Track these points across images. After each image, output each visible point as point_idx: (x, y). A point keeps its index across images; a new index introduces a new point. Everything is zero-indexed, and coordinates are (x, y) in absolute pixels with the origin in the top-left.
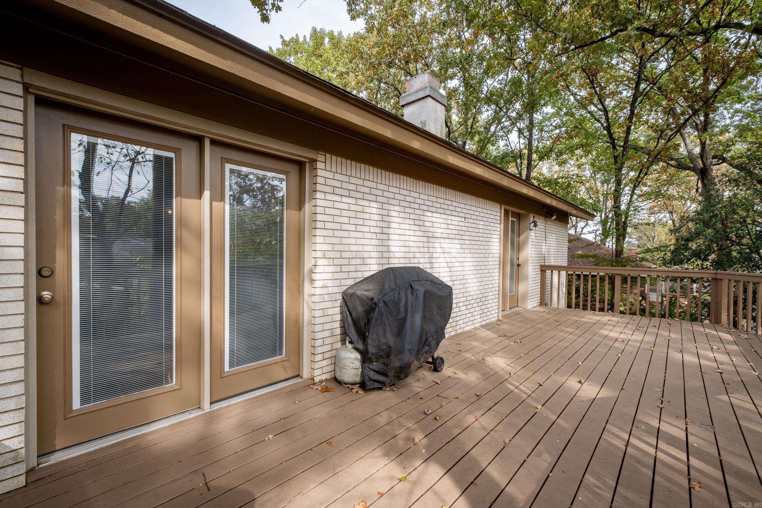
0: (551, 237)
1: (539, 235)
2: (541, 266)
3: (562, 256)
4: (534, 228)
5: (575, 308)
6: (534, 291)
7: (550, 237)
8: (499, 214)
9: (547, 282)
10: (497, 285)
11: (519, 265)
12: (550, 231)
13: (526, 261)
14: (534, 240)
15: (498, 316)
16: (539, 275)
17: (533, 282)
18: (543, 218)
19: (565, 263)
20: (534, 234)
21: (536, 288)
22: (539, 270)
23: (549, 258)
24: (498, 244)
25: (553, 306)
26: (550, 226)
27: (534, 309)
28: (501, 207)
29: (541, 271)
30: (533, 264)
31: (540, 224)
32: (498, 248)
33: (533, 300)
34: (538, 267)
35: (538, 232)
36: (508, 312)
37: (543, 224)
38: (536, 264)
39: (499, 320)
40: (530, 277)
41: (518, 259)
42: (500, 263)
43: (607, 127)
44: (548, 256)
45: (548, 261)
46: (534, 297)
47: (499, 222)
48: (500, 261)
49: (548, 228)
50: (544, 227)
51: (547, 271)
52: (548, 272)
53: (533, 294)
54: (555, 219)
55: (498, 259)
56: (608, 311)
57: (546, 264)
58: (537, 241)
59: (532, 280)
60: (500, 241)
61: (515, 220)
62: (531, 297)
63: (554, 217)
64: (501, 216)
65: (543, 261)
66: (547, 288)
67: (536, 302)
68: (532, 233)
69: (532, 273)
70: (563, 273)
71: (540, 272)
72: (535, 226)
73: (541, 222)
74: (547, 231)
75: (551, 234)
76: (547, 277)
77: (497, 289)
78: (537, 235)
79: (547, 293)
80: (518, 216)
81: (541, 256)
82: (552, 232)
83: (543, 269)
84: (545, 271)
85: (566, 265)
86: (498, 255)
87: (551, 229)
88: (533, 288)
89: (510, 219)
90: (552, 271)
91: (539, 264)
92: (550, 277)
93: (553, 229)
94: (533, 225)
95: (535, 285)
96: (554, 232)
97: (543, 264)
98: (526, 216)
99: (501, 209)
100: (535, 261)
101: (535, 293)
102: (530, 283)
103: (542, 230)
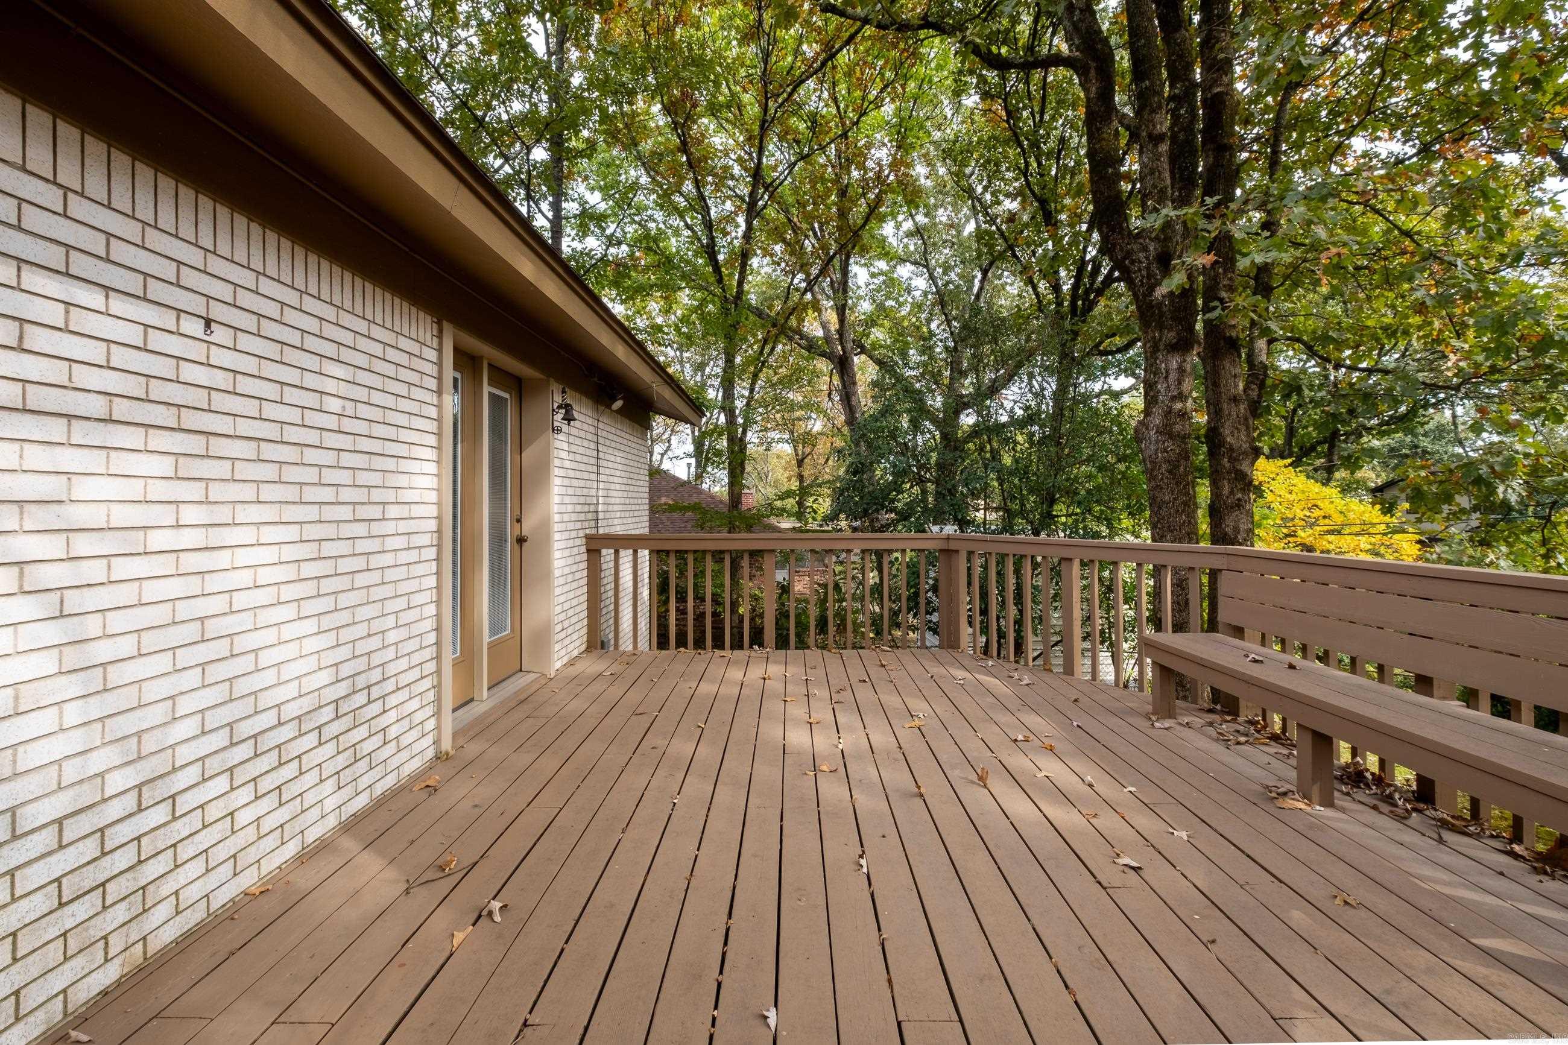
0: (612, 458)
1: (581, 450)
2: (589, 538)
3: (638, 507)
4: (565, 428)
5: (678, 646)
6: (571, 613)
7: (608, 457)
8: (432, 355)
9: (605, 581)
10: (428, 624)
11: (521, 540)
12: (608, 443)
13: (545, 526)
14: (567, 464)
15: (437, 742)
16: (584, 565)
17: (567, 588)
18: (591, 403)
19: (641, 528)
20: (565, 446)
21: (574, 602)
22: (583, 549)
23: (608, 515)
24: (432, 468)
25: (622, 648)
26: (608, 428)
27: (573, 671)
28: (441, 331)
29: (588, 551)
30: (566, 535)
31: (581, 417)
32: (431, 482)
33: (567, 641)
34: (579, 542)
35: (578, 441)
36: (485, 701)
37: (590, 421)
38: (574, 534)
39: (440, 757)
40: (557, 573)
41: (519, 521)
42: (440, 538)
43: (708, 245)
44: (605, 508)
45: (605, 523)
46: (570, 631)
47: (432, 384)
48: (439, 531)
49: (605, 434)
50: (592, 429)
51: (604, 552)
52: (607, 554)
53: (566, 624)
54: (620, 411)
55: (432, 525)
56: (751, 647)
57: (601, 531)
58: (575, 465)
59: (562, 581)
60: (440, 456)
61: (506, 395)
62: (563, 635)
63: (618, 404)
64: (440, 364)
65: (593, 524)
66: (604, 597)
67: (578, 643)
68: (560, 442)
69: (562, 563)
70: (644, 554)
71: (585, 557)
72: (569, 418)
73: (584, 414)
74: (601, 440)
75: (610, 451)
76: (604, 567)
77: (432, 638)
78: (574, 448)
79: (604, 611)
80: (518, 386)
81: (586, 508)
82: (613, 445)
83: (594, 545)
84: (599, 551)
85: (646, 531)
86: (433, 511)
87: (611, 436)
88: (566, 606)
89: (486, 389)
90: (617, 552)
91: (581, 534)
92: (612, 564)
93: (615, 438)
94: (559, 417)
95: (571, 595)
96: (618, 446)
97: (594, 531)
98: (539, 389)
99: (440, 336)
100: (571, 526)
101: (574, 619)
102: (558, 591)
103: (589, 436)
